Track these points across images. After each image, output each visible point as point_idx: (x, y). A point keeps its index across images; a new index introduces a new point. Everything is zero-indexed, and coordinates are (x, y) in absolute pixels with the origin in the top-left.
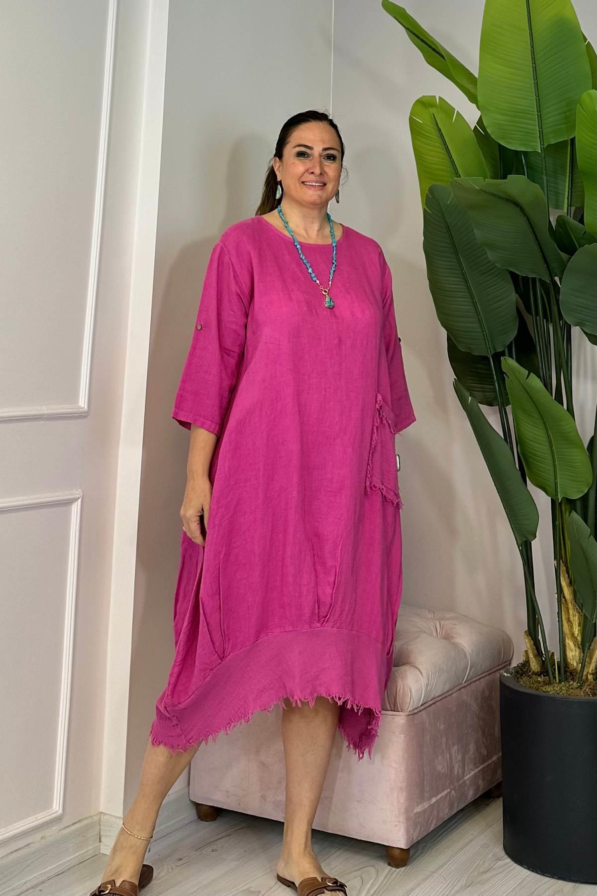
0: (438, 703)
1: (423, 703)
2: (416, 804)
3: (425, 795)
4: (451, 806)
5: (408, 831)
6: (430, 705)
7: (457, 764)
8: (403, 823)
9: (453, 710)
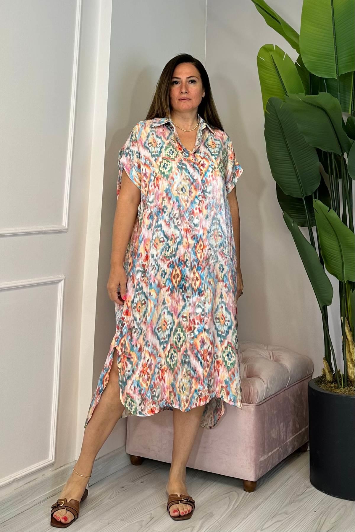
1: (265, 399)
2: (260, 457)
3: (266, 451)
4: (279, 457)
5: (256, 472)
6: (268, 400)
7: (283, 433)
8: (253, 467)
9: (281, 403)
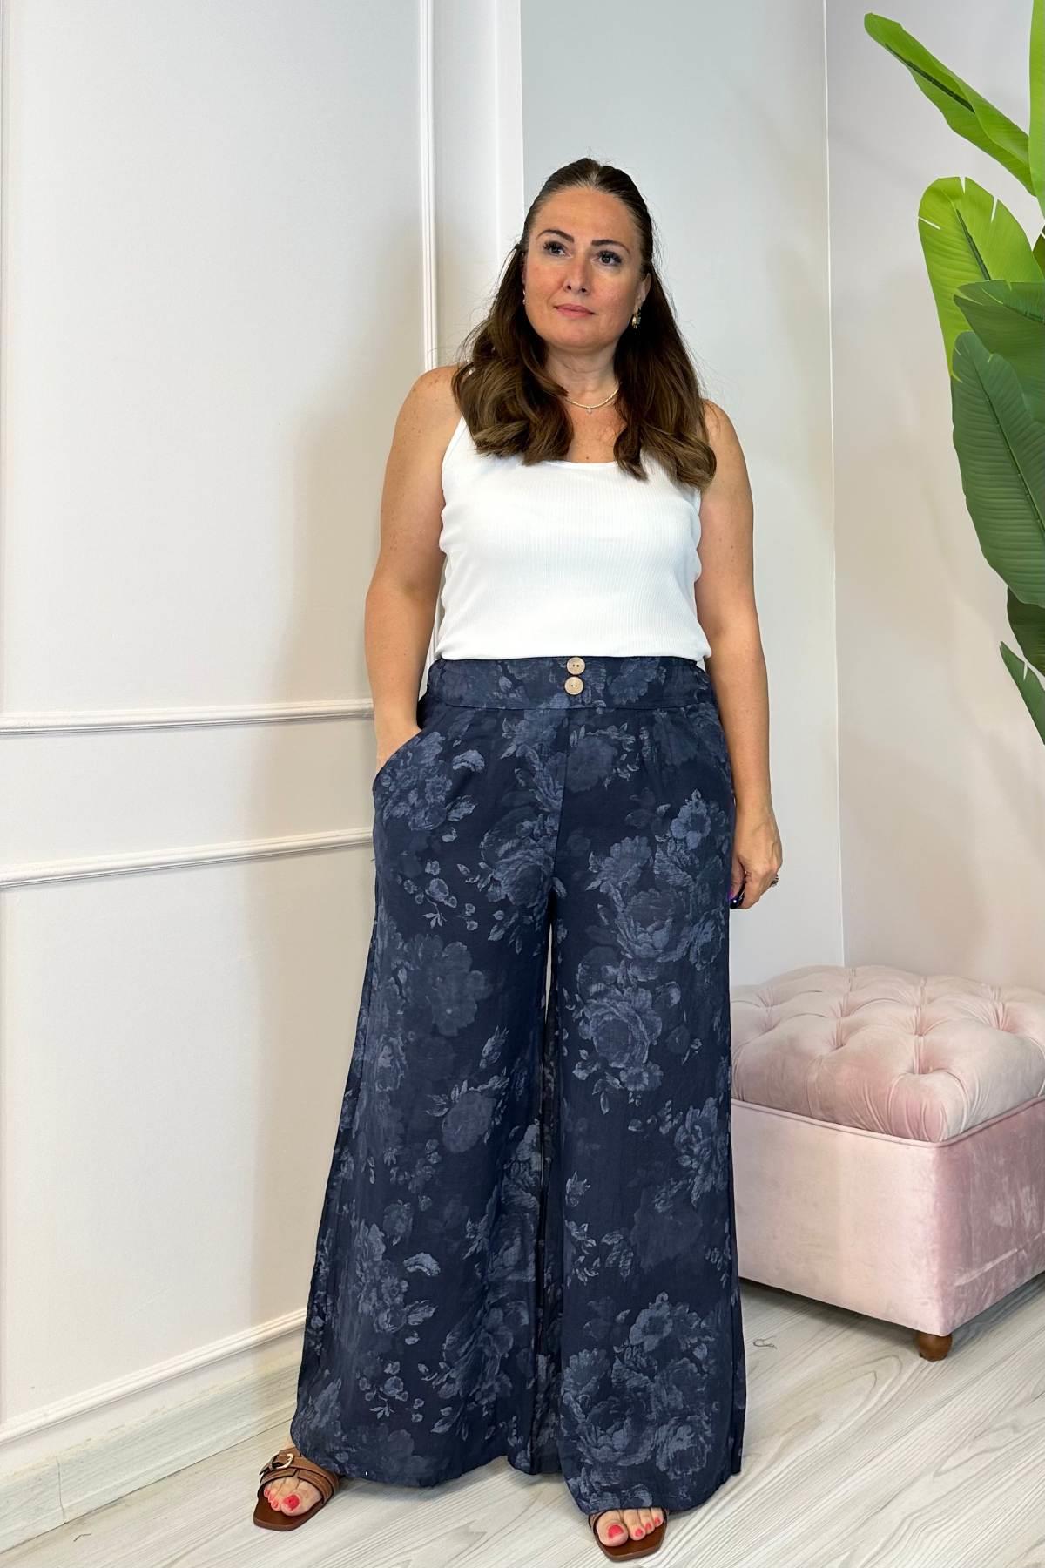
0: (994, 1127)
1: (968, 1127)
2: (957, 1274)
3: (974, 1259)
4: (1021, 1271)
5: (945, 1312)
6: (981, 1130)
7: (1030, 1213)
8: (938, 1301)
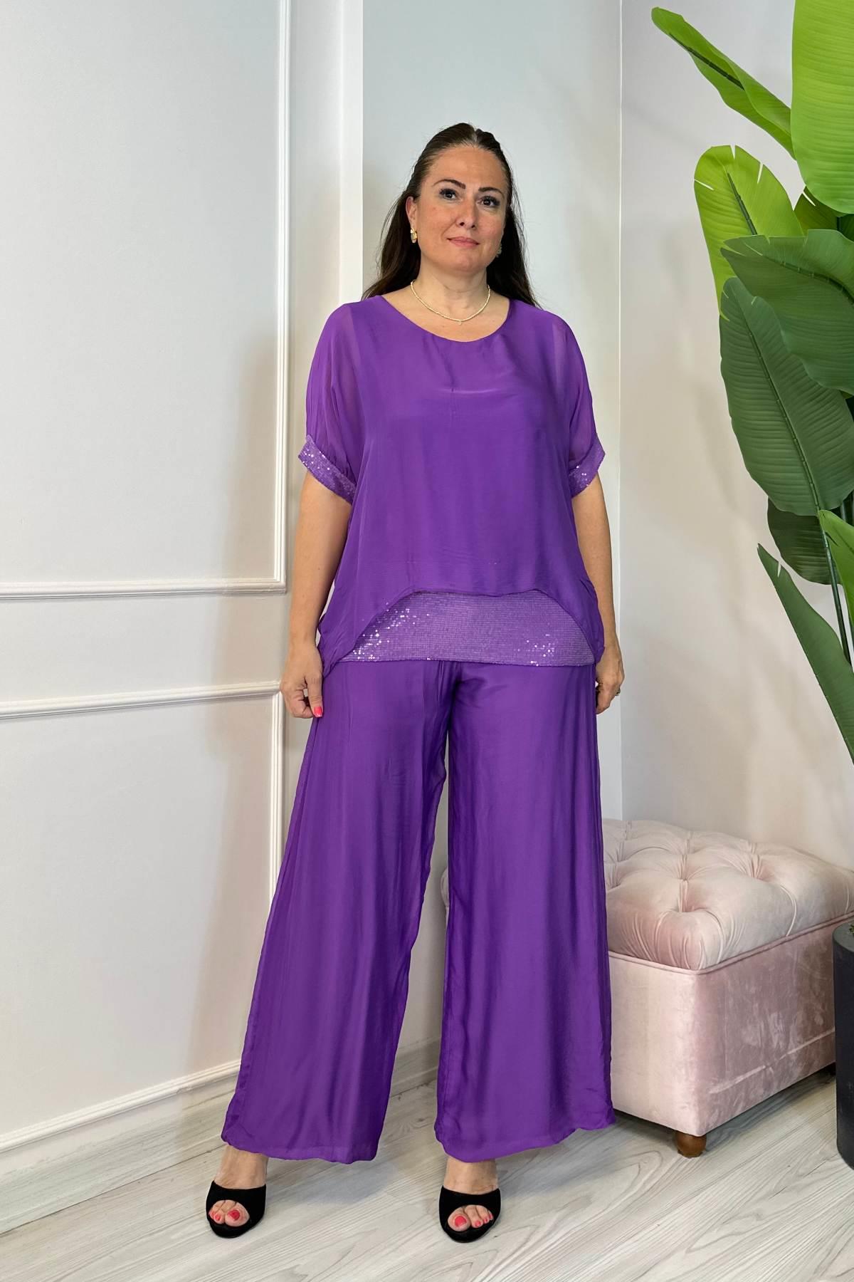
0: (747, 960)
1: (724, 959)
2: (713, 1084)
3: (727, 1072)
4: (768, 1085)
5: (701, 1115)
6: (735, 963)
7: (777, 1036)
8: (694, 1105)
9: (770, 970)
